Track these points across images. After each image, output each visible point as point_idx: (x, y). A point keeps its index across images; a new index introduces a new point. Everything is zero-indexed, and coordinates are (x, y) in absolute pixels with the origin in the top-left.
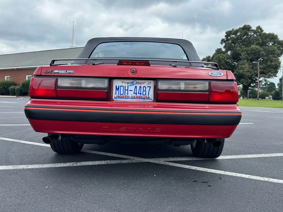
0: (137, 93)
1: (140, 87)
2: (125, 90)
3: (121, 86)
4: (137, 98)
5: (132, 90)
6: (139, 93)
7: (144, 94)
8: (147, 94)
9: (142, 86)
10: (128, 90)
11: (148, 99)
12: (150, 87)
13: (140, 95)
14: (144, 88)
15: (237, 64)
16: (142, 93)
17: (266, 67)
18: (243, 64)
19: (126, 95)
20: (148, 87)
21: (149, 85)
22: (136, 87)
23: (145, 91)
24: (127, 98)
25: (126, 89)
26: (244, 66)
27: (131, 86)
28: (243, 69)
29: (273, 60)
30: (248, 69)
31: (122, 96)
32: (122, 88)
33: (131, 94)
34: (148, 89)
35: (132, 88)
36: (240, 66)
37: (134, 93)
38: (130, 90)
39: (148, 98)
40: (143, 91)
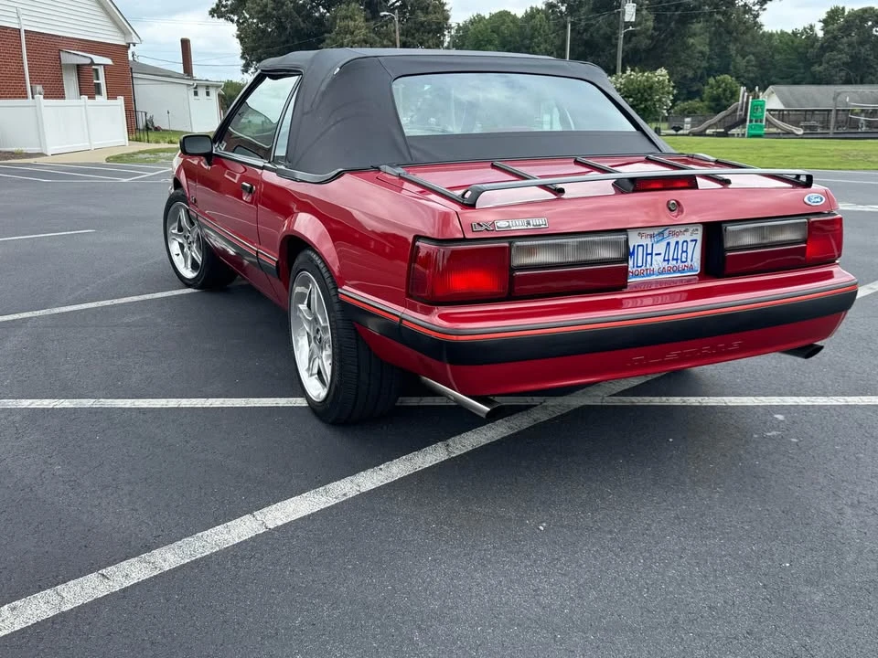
0: (671, 258)
1: (677, 243)
2: (647, 254)
3: (638, 246)
4: (669, 272)
5: (660, 254)
6: (673, 259)
7: (684, 260)
8: (689, 260)
9: (681, 239)
10: (651, 254)
11: (690, 271)
12: (696, 241)
13: (675, 262)
14: (685, 244)
15: (328, 14)
16: (679, 257)
17: (411, 28)
18: (350, 17)
19: (648, 267)
20: (692, 241)
21: (694, 237)
22: (668, 244)
23: (686, 252)
24: (650, 275)
25: (649, 251)
26: (351, 23)
27: (658, 242)
28: (352, 33)
29: (431, 8)
30: (364, 35)
31: (639, 269)
32: (640, 248)
33: (658, 263)
34: (691, 245)
35: (660, 248)
36: (342, 24)
37: (664, 260)
38: (656, 254)
39: (691, 269)
40: (683, 252)
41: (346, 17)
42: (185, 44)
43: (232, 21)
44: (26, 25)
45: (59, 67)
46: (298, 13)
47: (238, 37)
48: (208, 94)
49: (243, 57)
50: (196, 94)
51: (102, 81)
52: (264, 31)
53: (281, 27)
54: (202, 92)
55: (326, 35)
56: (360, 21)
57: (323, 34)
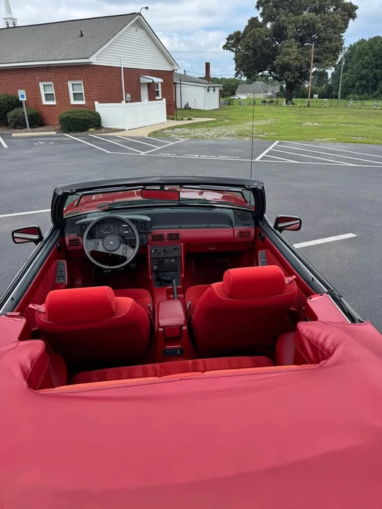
15: (279, 45)
18: (290, 46)
26: (290, 50)
28: (290, 55)
29: (334, 39)
30: (296, 56)
36: (286, 50)
41: (288, 47)
42: (208, 65)
43: (233, 51)
44: (124, 65)
45: (139, 85)
46: (264, 45)
47: (235, 59)
48: (214, 90)
49: (236, 70)
50: (208, 91)
51: (160, 89)
52: (246, 55)
53: (255, 53)
54: (211, 90)
55: (277, 56)
56: (295, 48)
57: (275, 55)
